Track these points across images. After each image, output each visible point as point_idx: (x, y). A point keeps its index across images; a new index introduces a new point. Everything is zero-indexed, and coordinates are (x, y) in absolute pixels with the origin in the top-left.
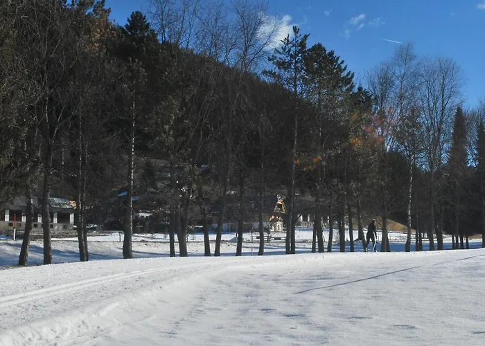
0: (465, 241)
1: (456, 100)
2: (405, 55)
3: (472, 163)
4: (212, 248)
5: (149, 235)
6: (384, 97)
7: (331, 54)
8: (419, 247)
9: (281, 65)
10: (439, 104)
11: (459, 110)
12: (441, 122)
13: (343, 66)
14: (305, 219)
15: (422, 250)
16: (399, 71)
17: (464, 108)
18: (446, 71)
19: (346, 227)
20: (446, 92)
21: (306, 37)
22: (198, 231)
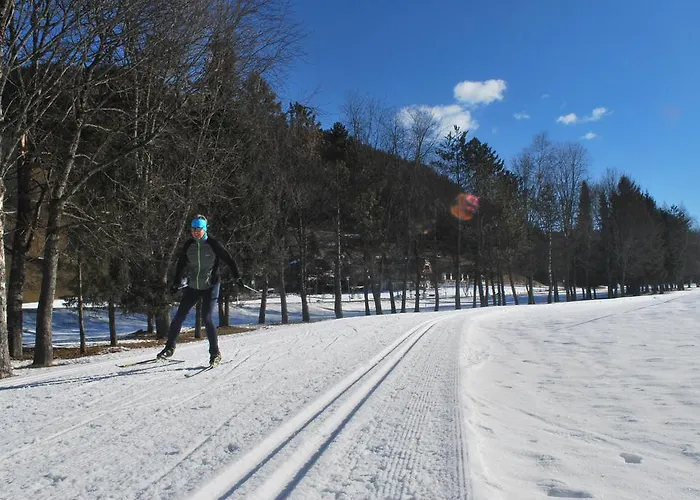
0: (592, 292)
1: (584, 177)
2: (541, 141)
3: (596, 227)
4: (398, 305)
5: (320, 296)
6: (525, 178)
7: (485, 146)
8: (557, 299)
9: (445, 156)
10: (570, 180)
11: (584, 183)
12: (573, 195)
13: (495, 155)
14: (448, 278)
15: (559, 301)
16: (537, 155)
17: (590, 183)
18: (575, 153)
19: (484, 283)
20: (576, 171)
21: (465, 133)
22: (361, 291)
